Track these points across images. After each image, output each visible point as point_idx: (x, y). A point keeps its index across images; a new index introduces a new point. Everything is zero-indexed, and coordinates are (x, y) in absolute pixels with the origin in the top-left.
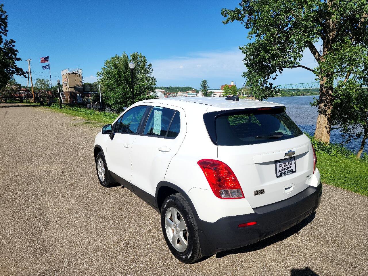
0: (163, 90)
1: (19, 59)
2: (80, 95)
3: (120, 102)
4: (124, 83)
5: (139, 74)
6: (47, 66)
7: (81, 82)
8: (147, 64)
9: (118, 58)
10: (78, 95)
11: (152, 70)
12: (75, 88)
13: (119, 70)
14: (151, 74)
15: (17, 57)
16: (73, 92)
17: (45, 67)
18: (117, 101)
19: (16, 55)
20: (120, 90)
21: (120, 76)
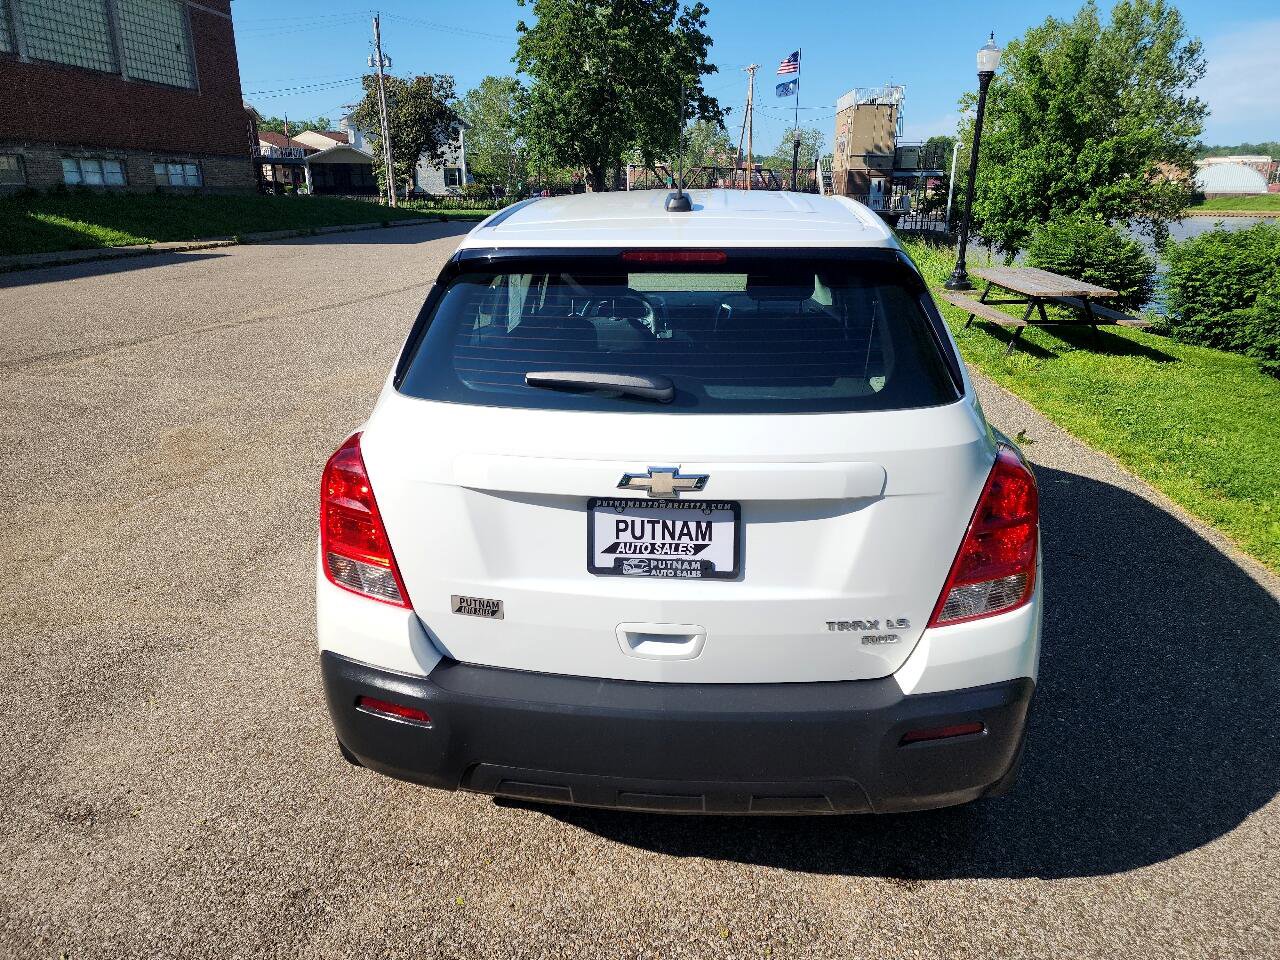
0: (1266, 159)
1: (710, 69)
2: (879, 182)
3: (1023, 208)
4: (1057, 129)
5: (1134, 92)
6: (791, 85)
7: (892, 135)
8: (1183, 43)
9: (1055, 28)
10: (875, 181)
11: (1201, 70)
12: (869, 157)
13: (1044, 82)
14: (1190, 85)
15: (708, 61)
16: (860, 174)
17: (783, 89)
18: (1011, 204)
19: (704, 55)
20: (1027, 164)
21: (1043, 105)
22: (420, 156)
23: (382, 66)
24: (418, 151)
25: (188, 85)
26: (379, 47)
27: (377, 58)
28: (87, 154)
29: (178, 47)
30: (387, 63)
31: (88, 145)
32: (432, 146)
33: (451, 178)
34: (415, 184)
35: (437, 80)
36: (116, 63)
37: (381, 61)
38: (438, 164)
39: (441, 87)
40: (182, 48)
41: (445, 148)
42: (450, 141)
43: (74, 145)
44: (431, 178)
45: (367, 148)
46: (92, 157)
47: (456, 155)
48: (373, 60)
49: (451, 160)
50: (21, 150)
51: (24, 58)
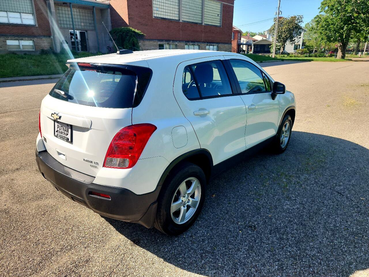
22: (287, 41)
23: (279, 14)
24: (287, 40)
25: (219, 25)
26: (279, 9)
27: (278, 12)
28: (191, 44)
29: (218, 15)
30: (280, 13)
31: (192, 42)
32: (291, 38)
33: (296, 48)
34: (284, 50)
35: (297, 17)
36: (202, 21)
37: (279, 13)
38: (292, 43)
39: (298, 19)
40: (219, 15)
41: (296, 38)
42: (298, 36)
43: (188, 41)
44: (289, 48)
45: (271, 40)
46: (192, 45)
47: (299, 40)
48: (276, 13)
49: (297, 42)
50: (177, 43)
51: (181, 21)
